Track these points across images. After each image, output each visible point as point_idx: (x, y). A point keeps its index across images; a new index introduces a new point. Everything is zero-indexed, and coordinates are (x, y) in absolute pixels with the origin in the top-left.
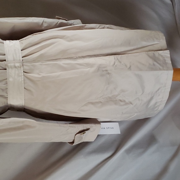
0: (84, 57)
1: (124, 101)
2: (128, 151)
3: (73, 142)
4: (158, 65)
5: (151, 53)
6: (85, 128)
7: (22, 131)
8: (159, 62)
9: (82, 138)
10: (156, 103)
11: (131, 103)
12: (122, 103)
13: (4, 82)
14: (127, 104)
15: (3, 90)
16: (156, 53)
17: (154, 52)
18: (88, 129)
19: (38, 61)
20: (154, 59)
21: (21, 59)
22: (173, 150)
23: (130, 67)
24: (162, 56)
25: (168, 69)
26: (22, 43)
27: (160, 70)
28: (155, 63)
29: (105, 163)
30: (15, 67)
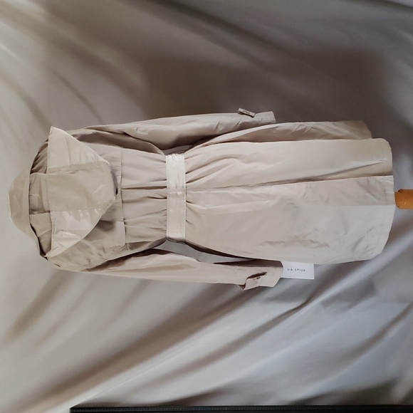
0: (264, 184)
1: (318, 242)
2: (327, 303)
3: (244, 286)
4: (372, 197)
5: (363, 180)
6: (260, 272)
7: (179, 271)
8: (374, 193)
9: (256, 282)
10: (368, 246)
11: (327, 245)
12: (313, 245)
13: (163, 213)
14: (321, 246)
15: (161, 222)
16: (372, 179)
17: (368, 178)
18: (264, 274)
19: (205, 189)
20: (368, 188)
21: (185, 185)
22: (401, 308)
23: (328, 199)
24: (380, 183)
25: (387, 203)
26: (188, 163)
27: (374, 204)
28: (367, 194)
29: (289, 316)
30: (177, 195)
